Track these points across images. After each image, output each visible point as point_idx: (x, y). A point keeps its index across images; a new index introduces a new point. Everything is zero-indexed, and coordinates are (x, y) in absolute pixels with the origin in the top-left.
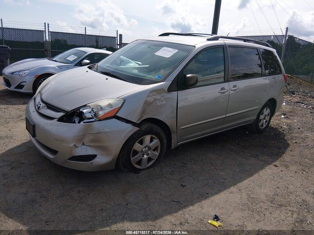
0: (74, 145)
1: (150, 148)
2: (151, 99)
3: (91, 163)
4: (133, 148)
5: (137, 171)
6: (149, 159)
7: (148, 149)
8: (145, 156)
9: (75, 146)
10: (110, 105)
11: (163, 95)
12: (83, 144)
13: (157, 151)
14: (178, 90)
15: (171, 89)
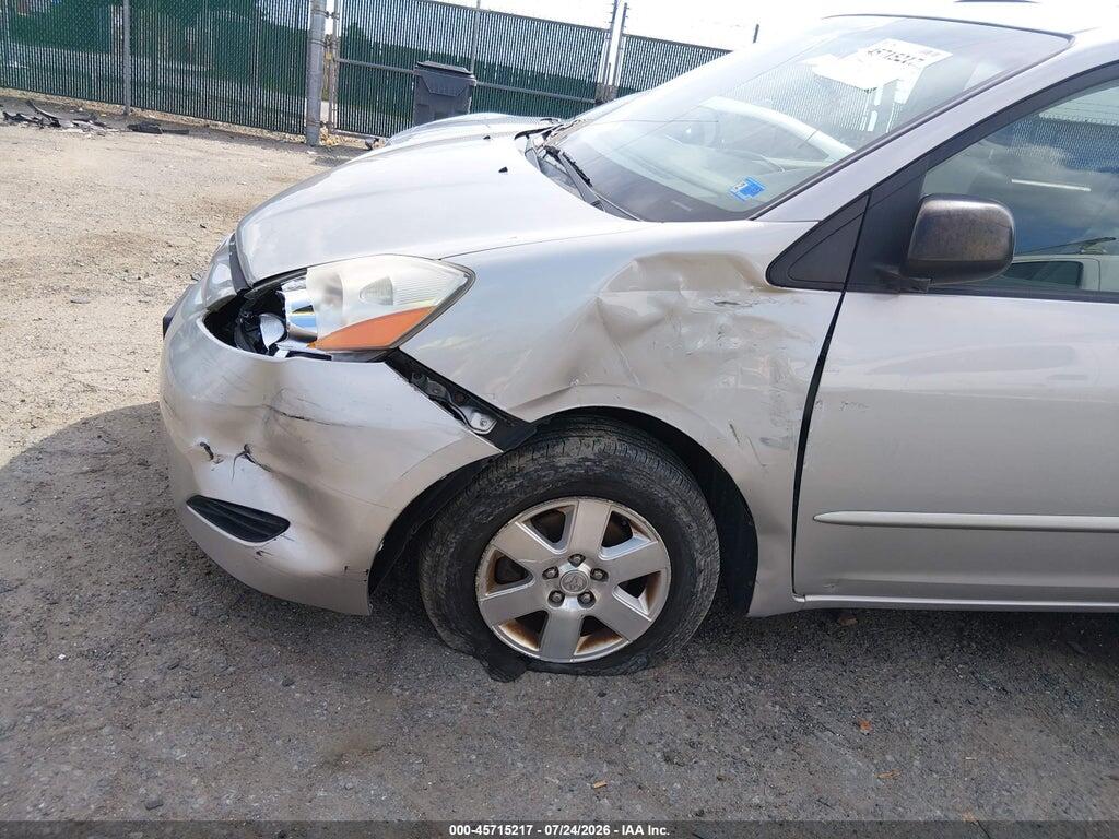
0: (202, 444)
1: (605, 575)
2: (636, 304)
3: (258, 553)
4: (492, 542)
5: (505, 664)
6: (593, 628)
7: (592, 572)
8: (570, 606)
9: (208, 448)
10: (384, 290)
11: (732, 295)
12: (246, 453)
13: (649, 600)
14: (844, 287)
15: (789, 270)
